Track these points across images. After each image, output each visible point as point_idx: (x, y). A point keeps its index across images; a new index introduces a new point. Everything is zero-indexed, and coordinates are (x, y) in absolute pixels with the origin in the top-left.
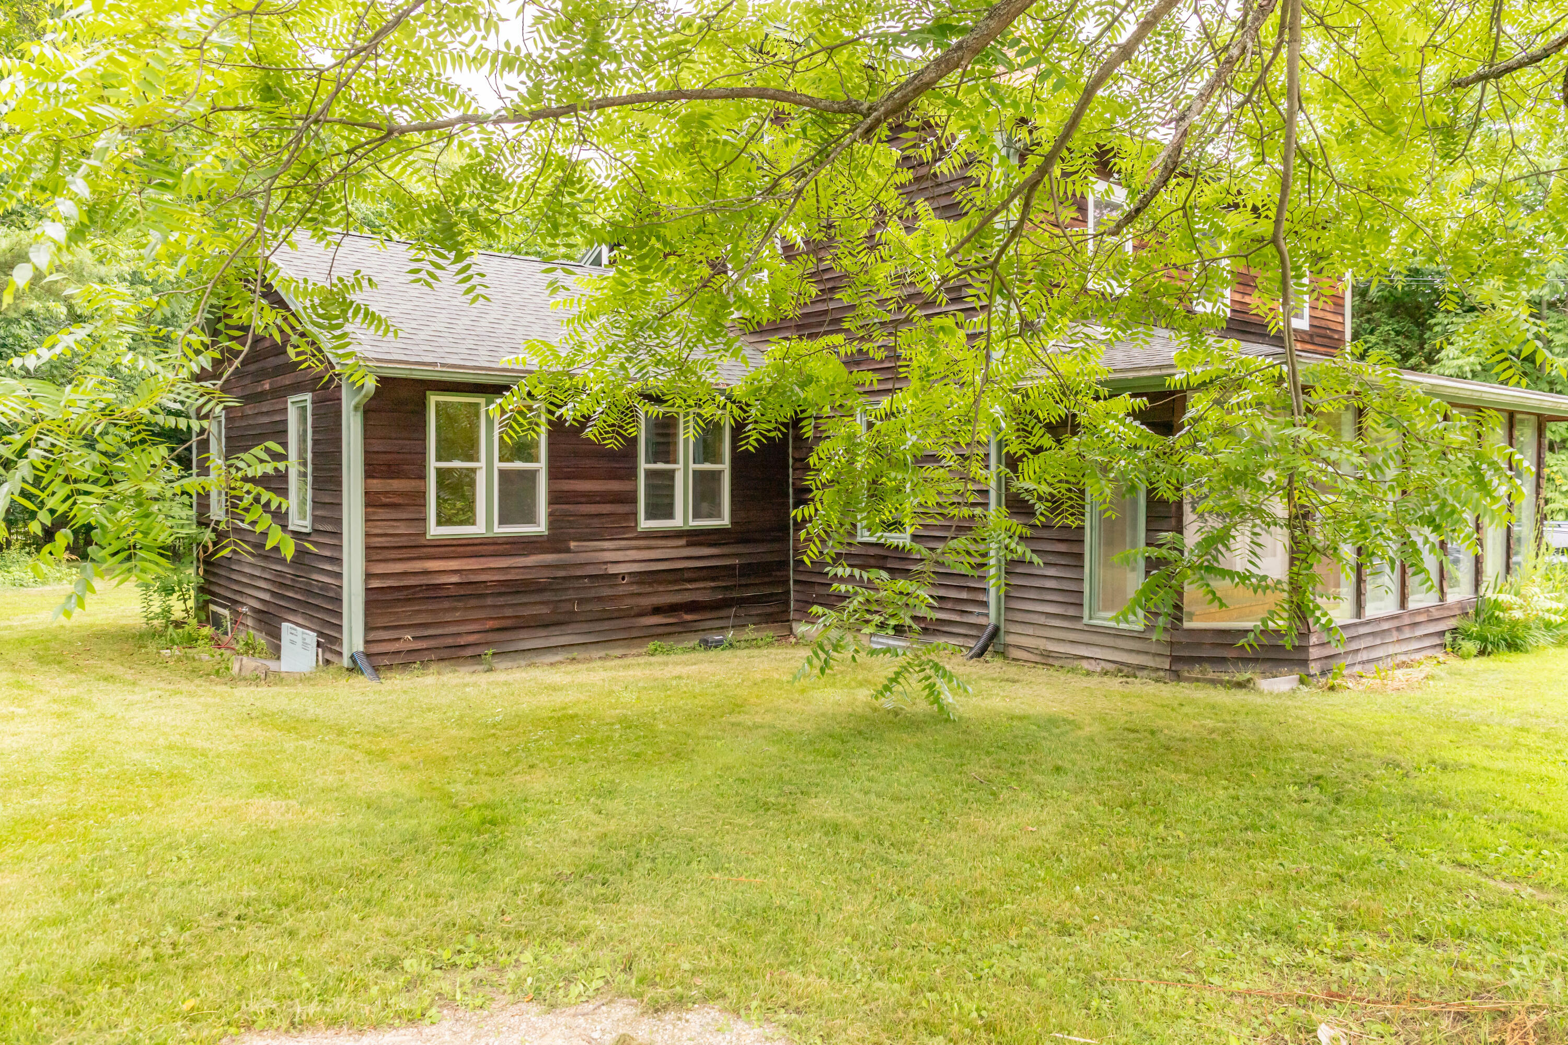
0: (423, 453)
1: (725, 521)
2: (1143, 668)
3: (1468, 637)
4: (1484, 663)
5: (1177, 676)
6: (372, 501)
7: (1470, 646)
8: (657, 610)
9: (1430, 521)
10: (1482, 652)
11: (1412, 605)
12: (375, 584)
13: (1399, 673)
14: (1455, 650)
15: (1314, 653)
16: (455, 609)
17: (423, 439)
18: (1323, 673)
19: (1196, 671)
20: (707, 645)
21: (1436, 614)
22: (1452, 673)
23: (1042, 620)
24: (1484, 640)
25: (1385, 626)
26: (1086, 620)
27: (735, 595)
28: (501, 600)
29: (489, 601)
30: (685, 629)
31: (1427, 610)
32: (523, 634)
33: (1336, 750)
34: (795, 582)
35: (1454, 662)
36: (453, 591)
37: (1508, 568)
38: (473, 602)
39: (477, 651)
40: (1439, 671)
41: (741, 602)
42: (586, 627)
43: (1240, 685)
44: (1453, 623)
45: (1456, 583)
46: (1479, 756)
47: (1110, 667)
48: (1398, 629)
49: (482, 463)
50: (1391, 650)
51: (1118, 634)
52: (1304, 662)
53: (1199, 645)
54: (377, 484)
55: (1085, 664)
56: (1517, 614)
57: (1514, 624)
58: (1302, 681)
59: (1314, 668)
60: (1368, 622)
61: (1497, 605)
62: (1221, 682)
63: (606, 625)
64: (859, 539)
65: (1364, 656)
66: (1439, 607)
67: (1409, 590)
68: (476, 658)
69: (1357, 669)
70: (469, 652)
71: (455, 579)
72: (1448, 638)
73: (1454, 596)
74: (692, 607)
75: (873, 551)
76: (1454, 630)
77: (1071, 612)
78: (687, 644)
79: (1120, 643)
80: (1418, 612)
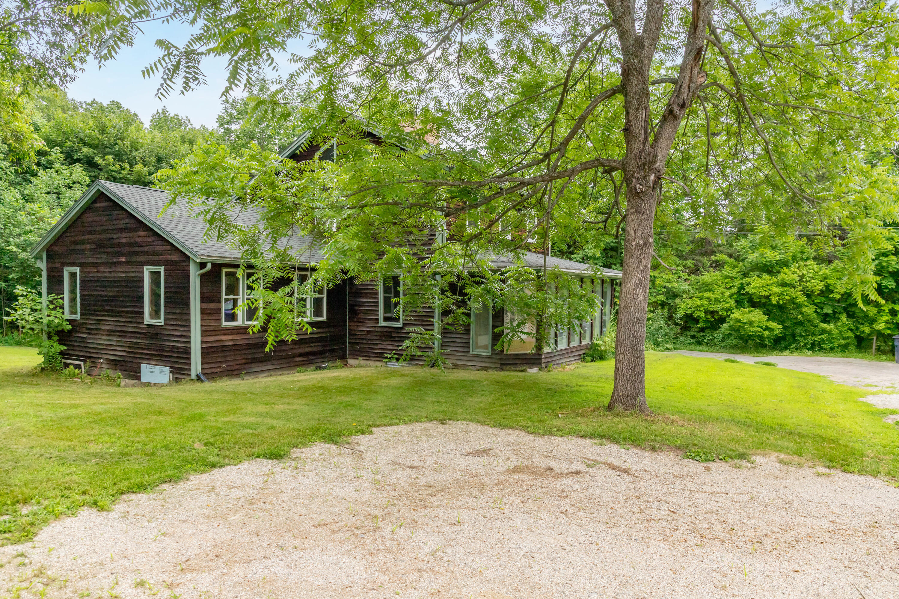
0: (220, 293)
1: (324, 318)
2: (491, 368)
3: (588, 356)
4: (593, 364)
5: (502, 369)
6: (203, 312)
7: (589, 359)
8: (301, 355)
9: (577, 318)
10: (592, 361)
11: (571, 346)
12: (204, 346)
13: (568, 367)
14: (584, 361)
15: (543, 361)
16: (230, 356)
17: (220, 287)
18: (546, 367)
19: (508, 367)
20: (319, 368)
21: (579, 348)
22: (583, 366)
23: (455, 353)
24: (593, 357)
25: (564, 352)
26: (471, 352)
27: (328, 348)
28: (247, 352)
29: (243, 352)
30: (311, 362)
31: (576, 347)
32: (254, 365)
33: (553, 384)
34: (349, 343)
35: (584, 364)
36: (230, 348)
37: (601, 332)
38: (237, 353)
39: (238, 372)
40: (580, 366)
41: (330, 351)
42: (275, 362)
43: (522, 371)
44: (584, 351)
45: (585, 338)
46: (589, 383)
47: (479, 368)
48: (567, 353)
49: (241, 296)
50: (565, 360)
51: (482, 357)
52: (540, 364)
53: (509, 359)
54: (205, 305)
55: (470, 367)
56: (603, 348)
57: (602, 351)
58: (540, 370)
59: (543, 365)
60: (559, 351)
61: (597, 345)
62: (517, 371)
63: (283, 361)
64: (380, 325)
65: (557, 362)
66: (580, 346)
67: (571, 340)
68: (238, 375)
69: (555, 366)
70: (235, 373)
71: (231, 343)
72: (582, 356)
73: (584, 343)
74: (313, 353)
75: (386, 330)
76: (584, 354)
77: (466, 350)
78: (312, 368)
79: (483, 360)
80: (573, 348)
